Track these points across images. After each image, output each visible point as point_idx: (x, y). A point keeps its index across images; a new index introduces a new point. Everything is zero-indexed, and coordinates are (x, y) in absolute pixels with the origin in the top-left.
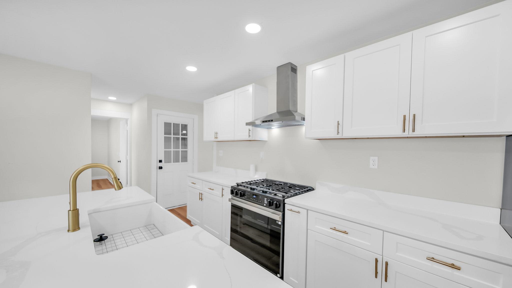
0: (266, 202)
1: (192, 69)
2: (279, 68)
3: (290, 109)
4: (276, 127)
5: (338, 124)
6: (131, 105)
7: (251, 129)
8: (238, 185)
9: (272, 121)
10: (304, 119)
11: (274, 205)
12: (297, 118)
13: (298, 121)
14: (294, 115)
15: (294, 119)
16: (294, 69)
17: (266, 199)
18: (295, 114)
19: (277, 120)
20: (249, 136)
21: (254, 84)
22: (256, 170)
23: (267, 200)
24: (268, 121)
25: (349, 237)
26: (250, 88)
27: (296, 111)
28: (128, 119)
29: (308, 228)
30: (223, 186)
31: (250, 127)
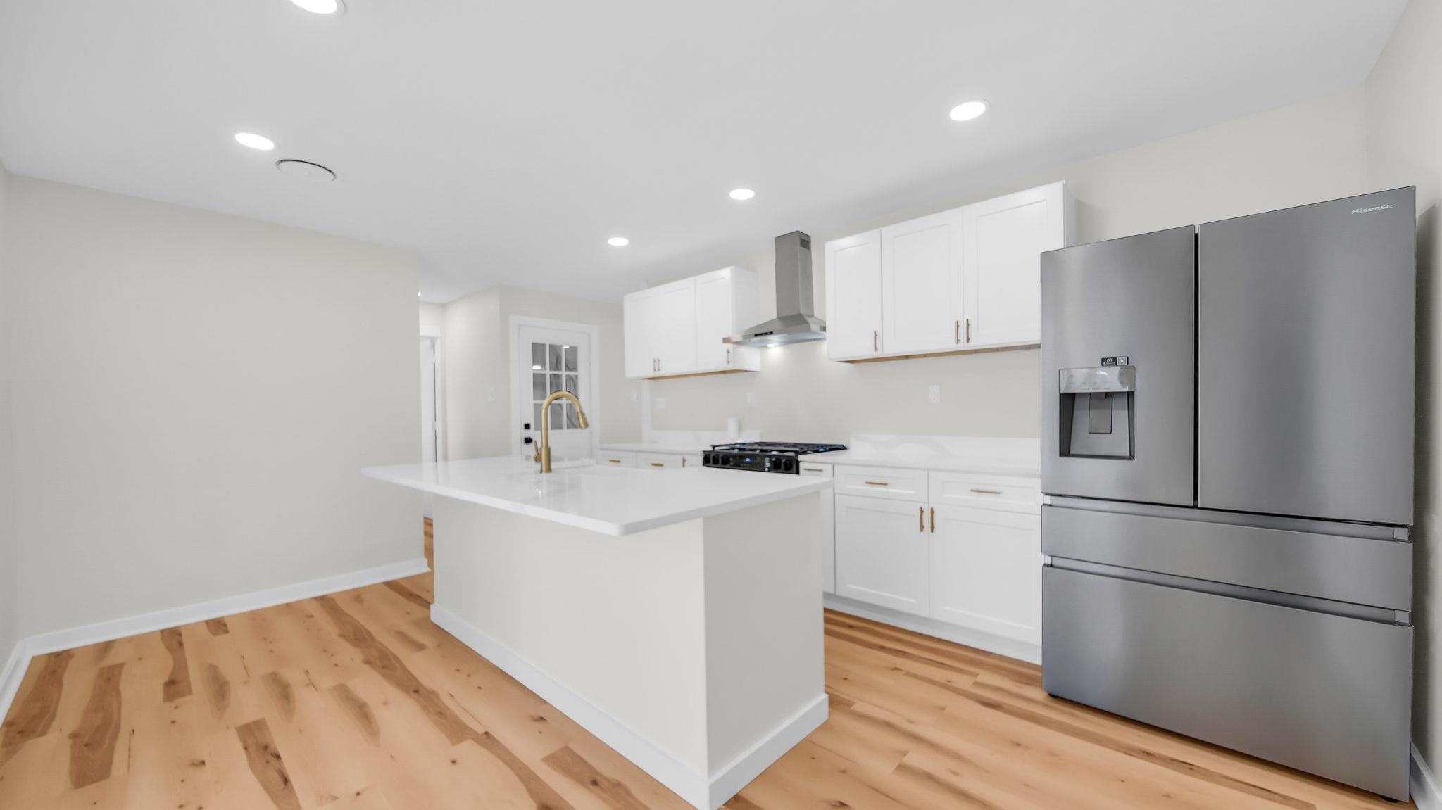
0: (768, 464)
1: (618, 242)
2: (779, 240)
3: (802, 312)
4: (776, 344)
5: (876, 335)
6: (443, 306)
7: (731, 350)
8: (714, 447)
9: (771, 333)
10: (824, 329)
11: (783, 466)
12: (814, 327)
13: (815, 333)
14: (808, 323)
15: (808, 330)
16: (805, 242)
17: (767, 460)
18: (810, 320)
19: (779, 332)
20: (729, 362)
21: (733, 267)
22: (740, 428)
23: (770, 461)
24: (762, 333)
25: (890, 490)
26: (726, 273)
27: (812, 316)
28: (437, 338)
29: (836, 491)
30: (683, 454)
31: (729, 346)
